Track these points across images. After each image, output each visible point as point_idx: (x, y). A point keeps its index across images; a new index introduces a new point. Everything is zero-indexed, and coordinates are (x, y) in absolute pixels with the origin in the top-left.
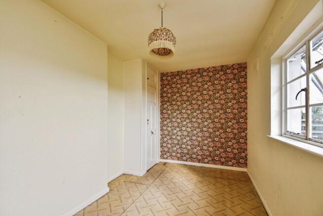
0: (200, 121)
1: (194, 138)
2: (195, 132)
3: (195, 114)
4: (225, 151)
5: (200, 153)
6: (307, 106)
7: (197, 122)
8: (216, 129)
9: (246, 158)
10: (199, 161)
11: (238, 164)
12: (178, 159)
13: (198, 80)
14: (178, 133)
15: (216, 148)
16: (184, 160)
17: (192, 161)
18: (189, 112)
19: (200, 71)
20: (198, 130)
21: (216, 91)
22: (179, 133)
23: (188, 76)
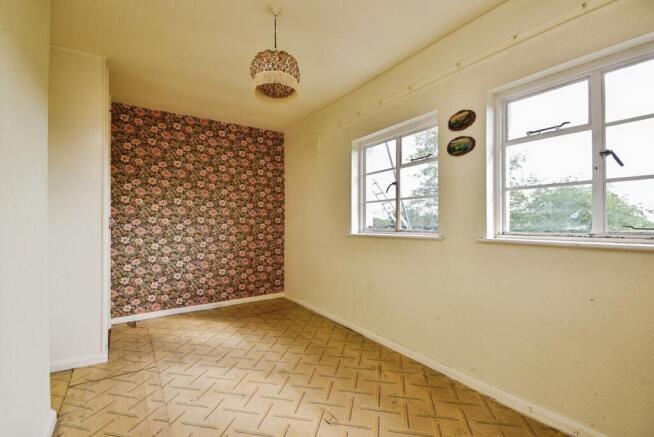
0: (212, 222)
1: (201, 256)
2: (203, 244)
3: (203, 209)
4: (256, 272)
5: (213, 283)
6: (397, 199)
7: (207, 224)
8: (241, 236)
9: (282, 278)
10: (211, 299)
11: (274, 288)
12: (164, 306)
13: (210, 141)
14: (164, 250)
15: (241, 269)
16: (179, 306)
17: (197, 302)
18: (190, 203)
19: (213, 126)
20: (210, 239)
21: (241, 169)
22: (167, 250)
23: (187, 128)
